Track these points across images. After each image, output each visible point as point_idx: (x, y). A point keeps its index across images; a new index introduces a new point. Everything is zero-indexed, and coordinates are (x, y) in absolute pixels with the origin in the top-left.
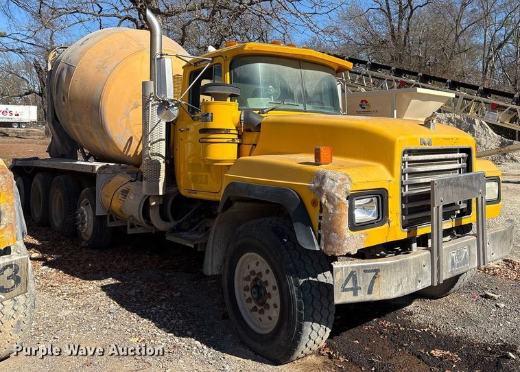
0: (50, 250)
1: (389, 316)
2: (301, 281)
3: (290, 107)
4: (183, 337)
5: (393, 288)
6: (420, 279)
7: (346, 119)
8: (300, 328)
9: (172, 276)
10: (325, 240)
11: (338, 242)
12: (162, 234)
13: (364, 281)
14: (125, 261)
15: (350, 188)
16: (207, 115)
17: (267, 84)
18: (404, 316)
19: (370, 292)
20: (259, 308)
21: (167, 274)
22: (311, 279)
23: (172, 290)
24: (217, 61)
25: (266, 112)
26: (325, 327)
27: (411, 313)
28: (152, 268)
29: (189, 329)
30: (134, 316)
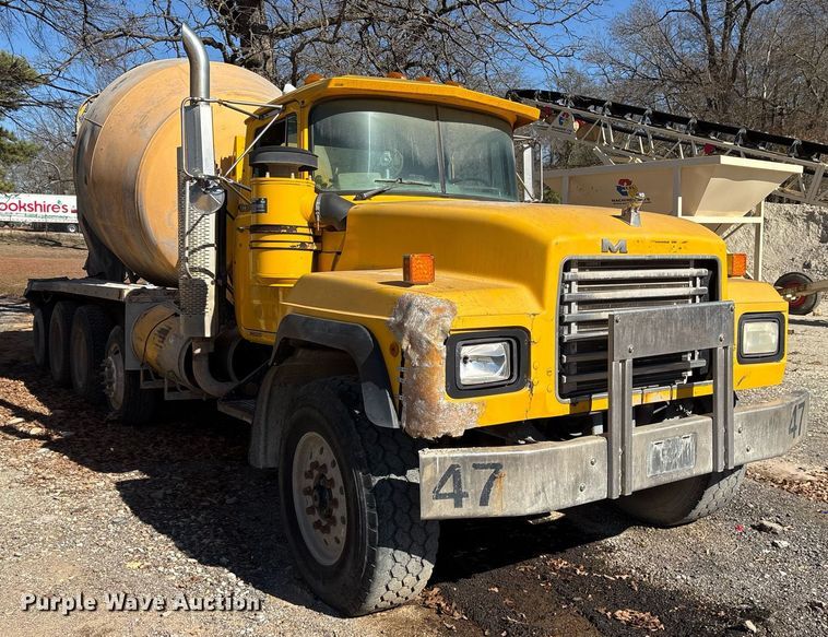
0: (60, 424)
1: (571, 552)
2: (376, 480)
3: (412, 188)
4: (211, 565)
5: (527, 498)
6: (582, 485)
7: (479, 207)
8: (373, 558)
9: (235, 471)
10: (408, 412)
11: (427, 415)
12: (212, 401)
13: (473, 483)
14: (168, 444)
15: (452, 324)
16: (258, 202)
17: (382, 148)
18: (599, 552)
19: (484, 501)
20: (324, 523)
21: (228, 468)
22: (393, 476)
23: (227, 493)
24: (291, 109)
25: (369, 198)
26: (419, 559)
27: (610, 550)
28: (209, 458)
29: (225, 555)
30: (148, 529)
